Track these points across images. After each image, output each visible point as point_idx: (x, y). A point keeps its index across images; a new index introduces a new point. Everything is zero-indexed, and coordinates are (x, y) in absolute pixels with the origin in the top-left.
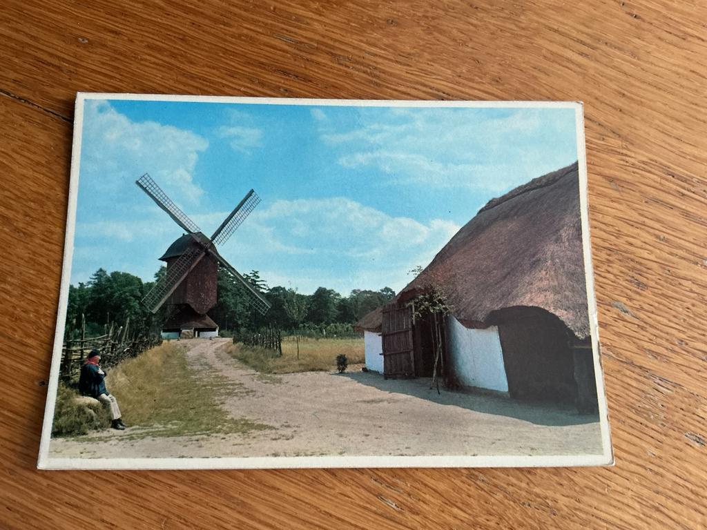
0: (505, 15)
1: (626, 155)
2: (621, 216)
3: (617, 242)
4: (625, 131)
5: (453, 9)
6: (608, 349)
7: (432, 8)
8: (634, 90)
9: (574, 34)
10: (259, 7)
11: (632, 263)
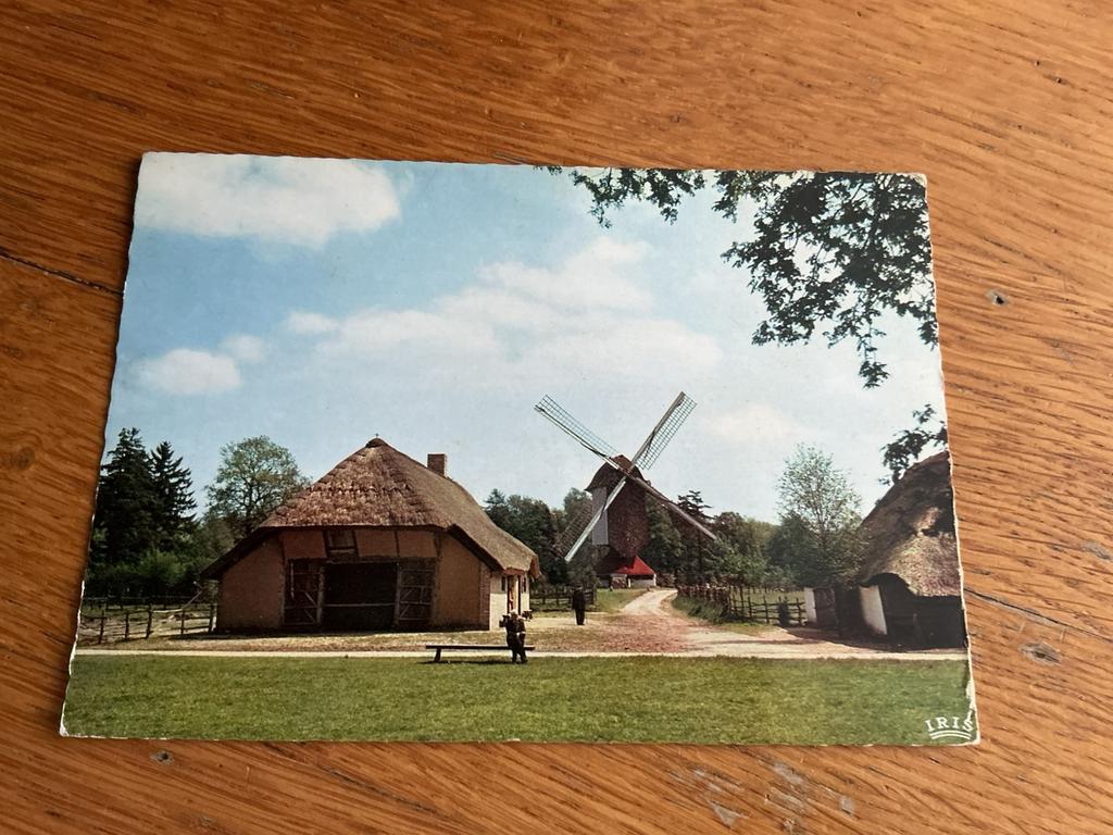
0: (856, 95)
1: (1073, 302)
2: (1078, 401)
3: (1077, 443)
4: (1068, 263)
5: (773, 91)
6: (1085, 622)
7: (739, 91)
8: (1073, 197)
9: (968, 115)
10: (467, 111)
11: (1106, 477)
